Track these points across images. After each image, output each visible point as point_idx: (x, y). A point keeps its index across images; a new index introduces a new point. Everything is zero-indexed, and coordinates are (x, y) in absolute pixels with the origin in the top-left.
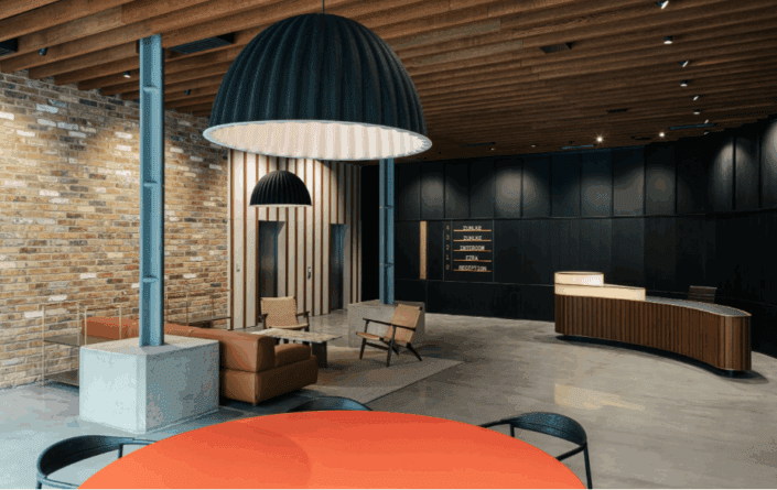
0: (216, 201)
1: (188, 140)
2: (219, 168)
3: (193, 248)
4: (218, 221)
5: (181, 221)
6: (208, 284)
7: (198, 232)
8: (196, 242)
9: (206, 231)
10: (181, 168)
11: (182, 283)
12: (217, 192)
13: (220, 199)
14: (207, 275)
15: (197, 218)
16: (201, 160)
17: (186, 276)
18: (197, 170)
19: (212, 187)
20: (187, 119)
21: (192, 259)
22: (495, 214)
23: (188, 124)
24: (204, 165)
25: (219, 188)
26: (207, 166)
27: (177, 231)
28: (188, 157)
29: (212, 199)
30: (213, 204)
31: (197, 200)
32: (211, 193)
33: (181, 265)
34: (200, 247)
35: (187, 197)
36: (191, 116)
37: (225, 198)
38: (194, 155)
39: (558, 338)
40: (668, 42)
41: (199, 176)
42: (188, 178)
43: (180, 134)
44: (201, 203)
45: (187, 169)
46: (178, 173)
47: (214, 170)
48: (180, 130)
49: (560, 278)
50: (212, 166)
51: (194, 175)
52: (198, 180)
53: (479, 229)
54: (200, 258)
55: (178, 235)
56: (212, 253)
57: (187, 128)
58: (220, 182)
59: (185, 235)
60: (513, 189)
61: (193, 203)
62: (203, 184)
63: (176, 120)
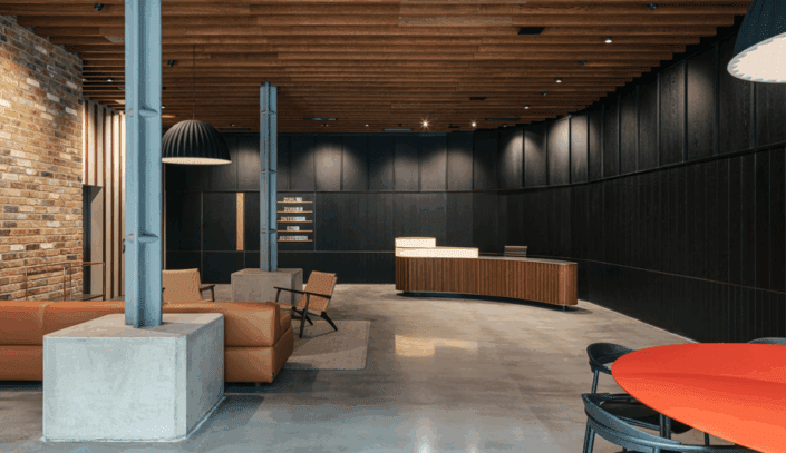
0: (72, 153)
1: (45, 72)
2: (74, 112)
3: (50, 210)
4: (73, 179)
5: (37, 175)
6: (65, 256)
7: (55, 191)
8: (51, 203)
9: (63, 190)
10: (38, 106)
11: (39, 255)
12: (73, 142)
13: (76, 151)
14: (63, 245)
15: (54, 173)
16: (57, 99)
17: (43, 246)
18: (53, 112)
19: (68, 135)
20: (44, 45)
21: (49, 224)
22: (316, 186)
23: (45, 52)
24: (60, 107)
25: (75, 138)
26: (62, 109)
27: (34, 188)
28: (44, 95)
29: (68, 150)
30: (69, 157)
31: (53, 150)
32: (67, 143)
33: (37, 232)
34: (57, 209)
35: (43, 144)
36: (46, 41)
37: (80, 150)
38: (50, 92)
39: (399, 295)
40: (609, 41)
41: (57, 119)
42: (45, 121)
43: (37, 62)
44: (57, 155)
45: (43, 108)
46: (35, 112)
47: (70, 115)
48: (37, 57)
49: (399, 242)
50: (68, 110)
51: (51, 118)
52: (54, 124)
53: (299, 200)
54: (57, 224)
55: (34, 192)
56: (68, 217)
57: (43, 56)
58: (75, 130)
59: (41, 194)
60: (330, 165)
61: (50, 153)
62: (59, 130)
63: (32, 44)
